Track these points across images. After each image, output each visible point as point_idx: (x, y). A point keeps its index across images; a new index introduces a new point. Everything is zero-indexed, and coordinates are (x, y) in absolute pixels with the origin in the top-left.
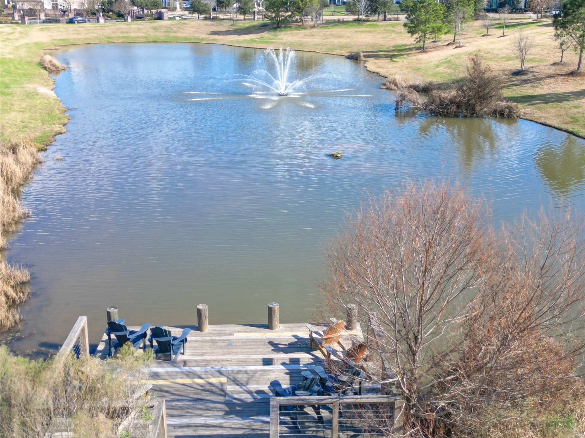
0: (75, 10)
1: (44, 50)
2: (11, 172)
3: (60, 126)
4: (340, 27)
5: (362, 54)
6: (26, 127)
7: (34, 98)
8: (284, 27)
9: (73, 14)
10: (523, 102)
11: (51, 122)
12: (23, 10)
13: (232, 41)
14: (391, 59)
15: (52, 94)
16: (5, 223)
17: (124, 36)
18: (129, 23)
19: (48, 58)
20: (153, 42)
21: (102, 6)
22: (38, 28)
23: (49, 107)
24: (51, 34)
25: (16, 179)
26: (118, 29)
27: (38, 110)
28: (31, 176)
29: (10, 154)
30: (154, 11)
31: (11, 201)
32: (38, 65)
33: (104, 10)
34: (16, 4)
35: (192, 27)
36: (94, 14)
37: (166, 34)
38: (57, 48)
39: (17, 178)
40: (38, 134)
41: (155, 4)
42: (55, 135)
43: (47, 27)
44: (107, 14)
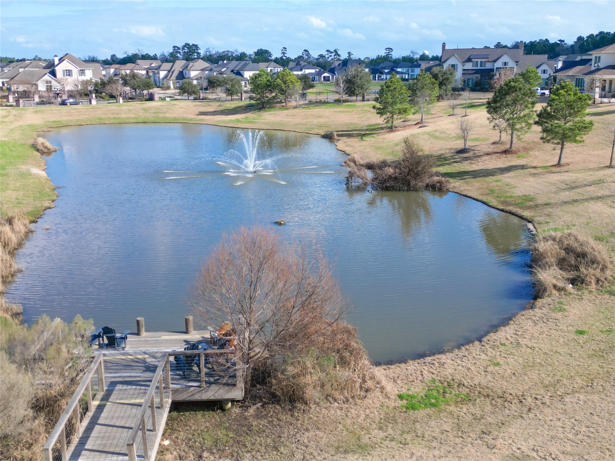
0: (68, 91)
1: (37, 132)
2: (8, 238)
3: (49, 202)
4: (320, 107)
5: (335, 134)
6: (20, 203)
7: (27, 178)
8: (269, 108)
9: (67, 95)
10: (456, 177)
11: (42, 199)
12: (18, 92)
13: (218, 121)
14: (362, 138)
15: (43, 174)
16: (3, 275)
17: (115, 117)
18: (121, 104)
19: (40, 140)
20: (142, 122)
21: (95, 87)
22: (32, 110)
23: (41, 185)
24: (45, 116)
25: (11, 244)
26: (109, 110)
27: (30, 188)
28: (23, 242)
29: (7, 225)
30: (145, 92)
31: (8, 259)
32: (31, 147)
33: (97, 91)
34: (11, 86)
35: (181, 108)
36: (87, 95)
37: (155, 115)
38: (50, 129)
39: (13, 244)
40: (30, 209)
41: (148, 85)
42: (45, 210)
43: (41, 109)
44: (99, 95)
